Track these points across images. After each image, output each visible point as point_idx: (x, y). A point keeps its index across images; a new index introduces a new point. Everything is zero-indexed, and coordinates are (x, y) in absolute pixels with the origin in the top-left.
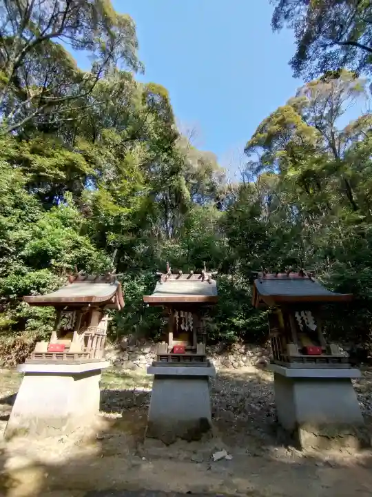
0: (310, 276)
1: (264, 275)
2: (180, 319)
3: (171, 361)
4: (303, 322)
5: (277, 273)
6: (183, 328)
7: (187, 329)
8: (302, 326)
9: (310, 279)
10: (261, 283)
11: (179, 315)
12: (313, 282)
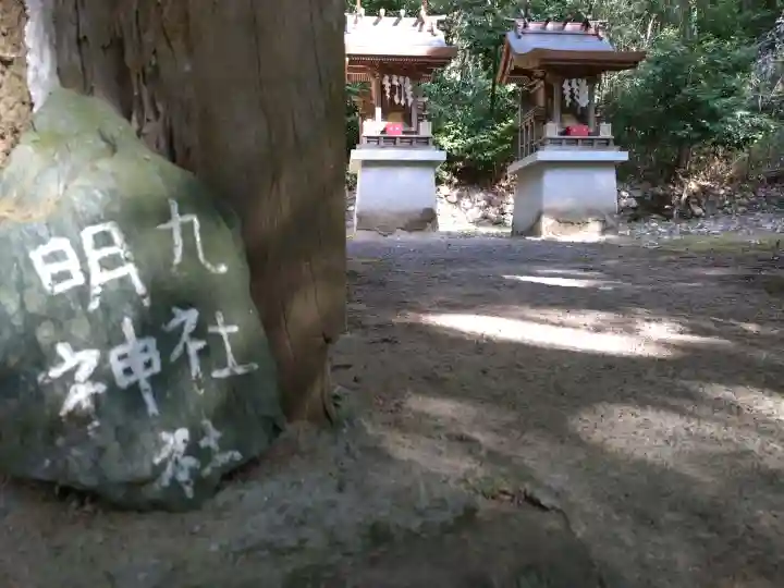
0: (597, 29)
1: (525, 26)
2: (393, 88)
3: (382, 143)
4: (572, 96)
5: (547, 22)
6: (397, 101)
7: (403, 102)
8: (568, 100)
9: (597, 35)
10: (519, 37)
11: (390, 81)
12: (601, 39)
